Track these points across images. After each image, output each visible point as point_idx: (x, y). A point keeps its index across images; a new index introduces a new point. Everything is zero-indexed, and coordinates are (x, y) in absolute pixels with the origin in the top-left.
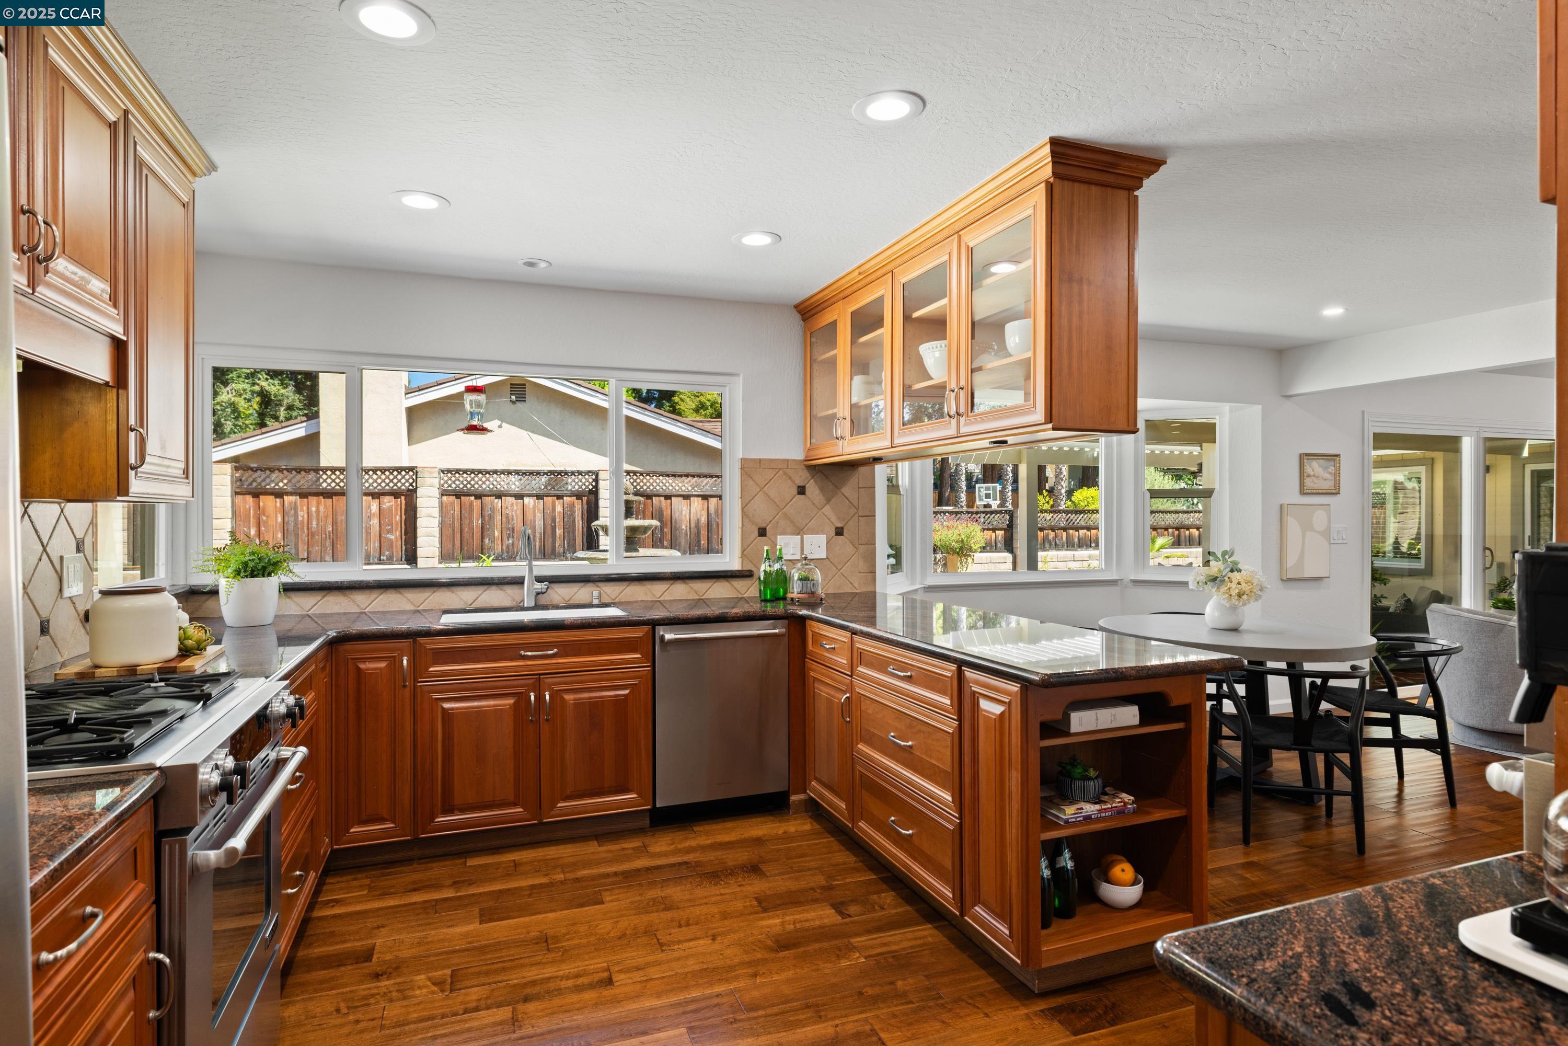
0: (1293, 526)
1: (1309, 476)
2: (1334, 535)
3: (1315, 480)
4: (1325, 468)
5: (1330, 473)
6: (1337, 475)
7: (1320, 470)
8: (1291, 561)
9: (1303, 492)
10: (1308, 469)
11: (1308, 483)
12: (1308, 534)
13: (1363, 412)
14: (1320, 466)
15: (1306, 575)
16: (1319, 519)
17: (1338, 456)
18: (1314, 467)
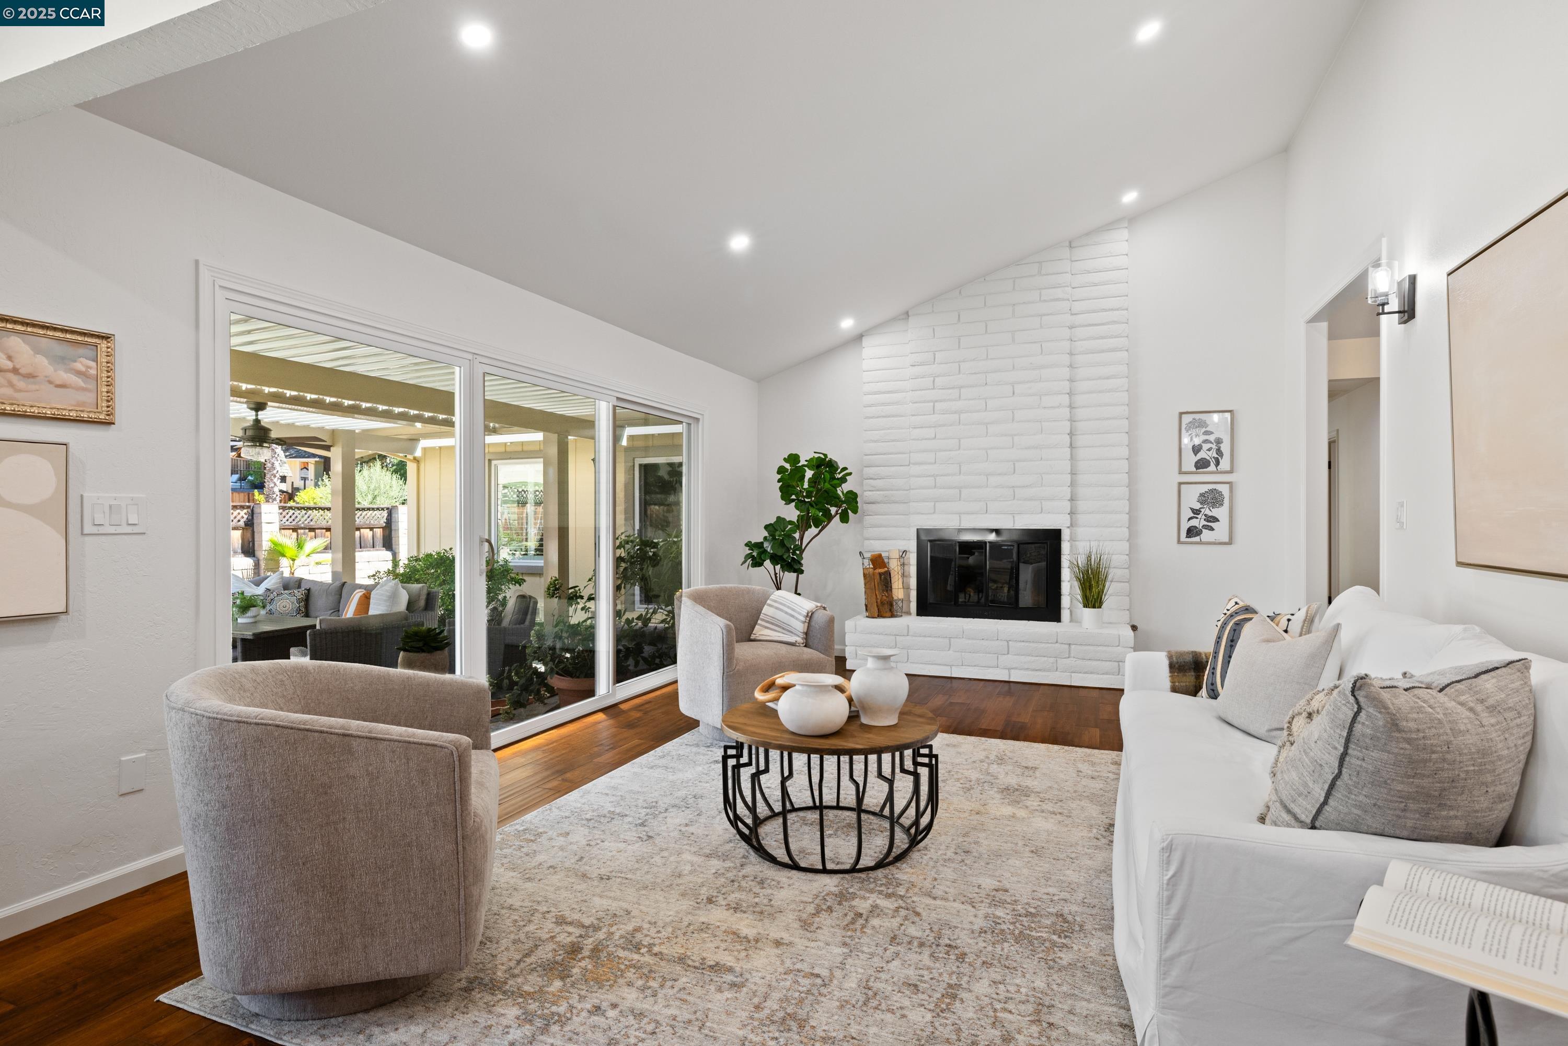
2: (94, 515)
4: (55, 359)
5: (81, 374)
6: (101, 380)
17: (104, 337)
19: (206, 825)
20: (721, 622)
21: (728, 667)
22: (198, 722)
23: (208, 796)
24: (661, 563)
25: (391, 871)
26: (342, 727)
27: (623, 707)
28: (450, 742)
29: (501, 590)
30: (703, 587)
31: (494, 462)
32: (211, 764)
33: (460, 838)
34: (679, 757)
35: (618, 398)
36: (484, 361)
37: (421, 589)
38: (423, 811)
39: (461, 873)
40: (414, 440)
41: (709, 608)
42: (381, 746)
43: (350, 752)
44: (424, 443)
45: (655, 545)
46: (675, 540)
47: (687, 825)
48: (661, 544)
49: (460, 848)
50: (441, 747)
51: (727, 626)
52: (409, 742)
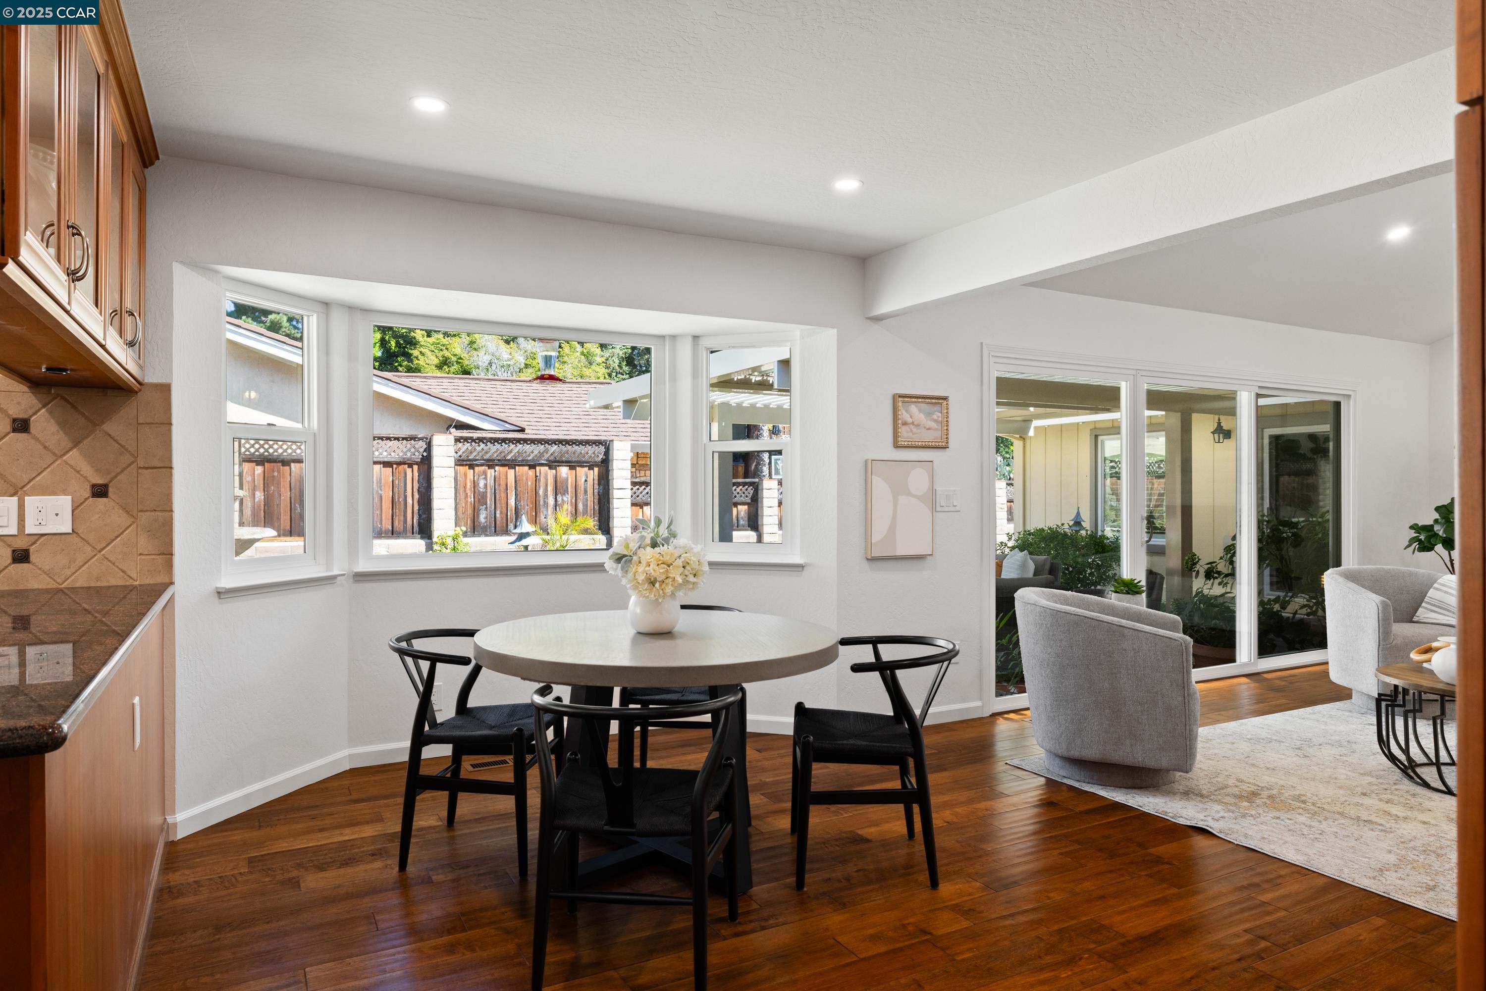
0: (880, 486)
1: (905, 424)
2: (941, 501)
3: (914, 430)
4: (929, 415)
5: (936, 421)
6: (945, 423)
7: (922, 416)
8: (878, 533)
9: (897, 446)
10: (904, 415)
11: (903, 431)
12: (902, 498)
13: (982, 344)
14: (920, 411)
15: (900, 552)
16: (918, 480)
17: (945, 398)
18: (914, 413)
19: (1048, 665)
20: (1377, 599)
21: (1384, 640)
22: (1045, 611)
23: (1049, 650)
24: (1303, 544)
25: (1146, 706)
26: (1118, 622)
27: (1266, 676)
28: (1180, 638)
29: (1111, 566)
30: (1356, 567)
31: (1100, 438)
32: (1051, 633)
33: (1186, 695)
34: (1331, 716)
35: (1260, 387)
36: (1144, 373)
37: (1045, 560)
38: (1165, 675)
39: (1187, 716)
40: (1027, 421)
41: (1363, 586)
42: (1140, 634)
43: (1124, 636)
44: (1036, 423)
45: (1293, 525)
46: (1320, 520)
47: (1341, 756)
48: (1302, 524)
49: (1186, 701)
50: (1175, 640)
51: (1383, 602)
52: (1156, 635)
